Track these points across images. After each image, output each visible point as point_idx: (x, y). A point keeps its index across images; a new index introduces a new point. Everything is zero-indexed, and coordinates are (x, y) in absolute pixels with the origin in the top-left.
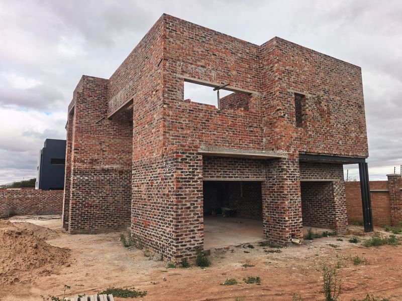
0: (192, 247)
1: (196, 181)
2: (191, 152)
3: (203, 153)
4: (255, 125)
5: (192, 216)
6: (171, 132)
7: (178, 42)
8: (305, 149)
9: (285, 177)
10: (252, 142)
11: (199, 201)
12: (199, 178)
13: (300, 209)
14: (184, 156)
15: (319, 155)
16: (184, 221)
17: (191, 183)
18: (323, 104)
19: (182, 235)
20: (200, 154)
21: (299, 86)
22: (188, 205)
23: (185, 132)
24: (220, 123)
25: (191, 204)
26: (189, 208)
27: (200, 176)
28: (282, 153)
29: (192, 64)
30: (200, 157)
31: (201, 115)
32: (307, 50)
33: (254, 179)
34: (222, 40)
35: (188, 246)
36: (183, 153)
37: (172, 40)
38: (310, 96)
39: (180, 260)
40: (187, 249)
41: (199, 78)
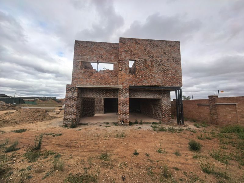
0: (70, 120)
1: (74, 97)
2: (73, 87)
3: (78, 87)
4: (114, 75)
5: (71, 109)
7: (80, 49)
8: (134, 84)
9: (120, 96)
10: (112, 82)
11: (75, 104)
12: (75, 96)
13: (128, 110)
14: (70, 88)
15: (144, 86)
16: (67, 111)
17: (72, 98)
18: (148, 63)
19: (66, 116)
20: (77, 87)
21: (133, 56)
22: (70, 105)
23: (80, 80)
24: (96, 76)
25: (71, 105)
26: (70, 107)
27: (76, 95)
29: (85, 56)
30: (77, 89)
31: (88, 73)
32: (139, 40)
33: (112, 97)
34: (99, 45)
35: (69, 120)
36: (69, 87)
37: (77, 49)
38: (139, 60)
39: (65, 124)
40: (68, 121)
41: (88, 60)
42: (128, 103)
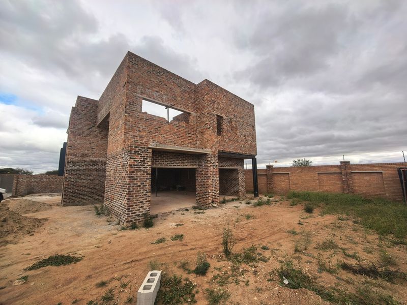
0: (141, 213)
1: (146, 167)
2: (143, 146)
3: (152, 148)
4: (192, 133)
5: (142, 191)
6: (130, 133)
7: (139, 73)
8: (222, 148)
9: (209, 166)
10: (190, 143)
11: (148, 181)
12: (149, 165)
13: (218, 185)
14: (137, 149)
15: (230, 153)
16: (134, 195)
17: (142, 169)
18: (233, 123)
19: (132, 206)
20: (150, 148)
21: (220, 111)
22: (139, 184)
23: (142, 134)
24: (168, 129)
25: (141, 184)
26: (139, 186)
27: (149, 164)
28: (208, 151)
29: (149, 89)
30: (150, 151)
31: (155, 123)
32: (225, 90)
33: (191, 167)
34: (172, 77)
35: (138, 213)
36: (136, 147)
37: (134, 70)
38: (226, 117)
39: (130, 224)
40: (136, 215)
41: (154, 99)
42: (218, 176)
